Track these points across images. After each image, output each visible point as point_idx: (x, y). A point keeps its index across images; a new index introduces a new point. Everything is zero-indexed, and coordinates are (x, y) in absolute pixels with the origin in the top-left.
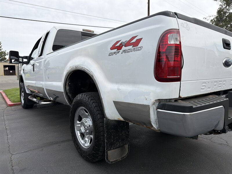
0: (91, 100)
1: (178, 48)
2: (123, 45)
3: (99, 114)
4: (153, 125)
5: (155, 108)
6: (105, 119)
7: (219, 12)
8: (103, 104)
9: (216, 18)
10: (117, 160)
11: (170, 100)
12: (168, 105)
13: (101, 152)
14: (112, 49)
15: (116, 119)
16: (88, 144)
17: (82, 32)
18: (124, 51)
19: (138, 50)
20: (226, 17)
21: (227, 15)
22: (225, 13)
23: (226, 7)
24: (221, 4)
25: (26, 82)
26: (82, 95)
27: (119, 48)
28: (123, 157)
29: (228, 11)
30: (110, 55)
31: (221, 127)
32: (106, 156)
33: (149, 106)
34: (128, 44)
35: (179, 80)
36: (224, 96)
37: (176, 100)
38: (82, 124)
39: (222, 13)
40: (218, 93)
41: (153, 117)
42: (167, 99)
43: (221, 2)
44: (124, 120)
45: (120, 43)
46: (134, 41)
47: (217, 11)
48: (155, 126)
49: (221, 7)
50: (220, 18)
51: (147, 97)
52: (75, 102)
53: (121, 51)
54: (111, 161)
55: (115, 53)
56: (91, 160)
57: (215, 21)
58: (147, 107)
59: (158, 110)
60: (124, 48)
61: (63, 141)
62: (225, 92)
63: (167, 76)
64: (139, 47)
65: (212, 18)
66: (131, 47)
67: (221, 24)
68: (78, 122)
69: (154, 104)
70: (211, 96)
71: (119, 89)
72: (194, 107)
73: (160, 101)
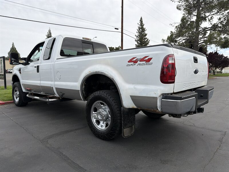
0: (109, 95)
1: (173, 65)
2: (138, 61)
3: (116, 105)
4: (158, 108)
5: (160, 99)
6: (122, 108)
7: (183, 20)
8: (121, 98)
9: (180, 25)
10: (129, 136)
11: (168, 94)
12: (169, 96)
13: (118, 131)
14: (129, 62)
15: (131, 107)
16: (104, 128)
17: (82, 40)
18: (139, 64)
19: (150, 65)
20: (188, 24)
21: (188, 23)
22: (187, 21)
23: (188, 16)
24: (184, 13)
25: (23, 82)
26: (100, 92)
27: (135, 62)
28: (132, 134)
29: (189, 20)
30: (127, 66)
31: (194, 109)
32: (122, 133)
33: (157, 97)
34: (142, 60)
35: (173, 82)
36: (194, 92)
37: (171, 94)
38: (100, 113)
39: (185, 21)
40: (191, 90)
41: (159, 104)
42: (166, 94)
43: (184, 12)
44: (137, 108)
45: (136, 59)
46: (147, 59)
47: (181, 19)
48: (159, 109)
49: (184, 15)
50: (183, 25)
51: (155, 92)
52: (92, 98)
53: (137, 64)
54: (125, 136)
55: (132, 65)
56: (109, 138)
57: (179, 28)
58: (156, 98)
59: (162, 100)
60: (139, 62)
61: (76, 129)
62: (194, 89)
63: (168, 80)
64: (150, 63)
65: (177, 25)
66: (144, 62)
67: (184, 31)
68: (94, 113)
69: (160, 96)
70: (187, 92)
71: (135, 88)
72: (182, 97)
73: (163, 94)
